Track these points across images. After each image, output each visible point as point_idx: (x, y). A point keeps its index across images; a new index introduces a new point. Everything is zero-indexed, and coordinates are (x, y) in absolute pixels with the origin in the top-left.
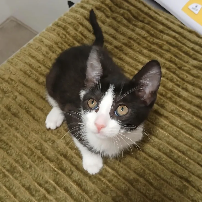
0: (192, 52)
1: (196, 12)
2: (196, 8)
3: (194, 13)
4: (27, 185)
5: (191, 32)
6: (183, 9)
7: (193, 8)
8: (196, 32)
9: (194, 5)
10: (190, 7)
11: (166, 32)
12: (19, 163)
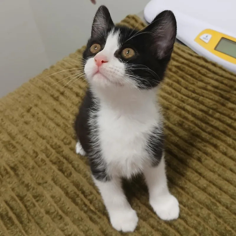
0: (198, 75)
1: (207, 41)
2: (207, 38)
3: (205, 42)
4: (26, 182)
5: (199, 57)
6: (195, 40)
7: (204, 38)
8: (204, 57)
9: (204, 36)
10: (202, 37)
11: (177, 58)
12: (23, 164)
